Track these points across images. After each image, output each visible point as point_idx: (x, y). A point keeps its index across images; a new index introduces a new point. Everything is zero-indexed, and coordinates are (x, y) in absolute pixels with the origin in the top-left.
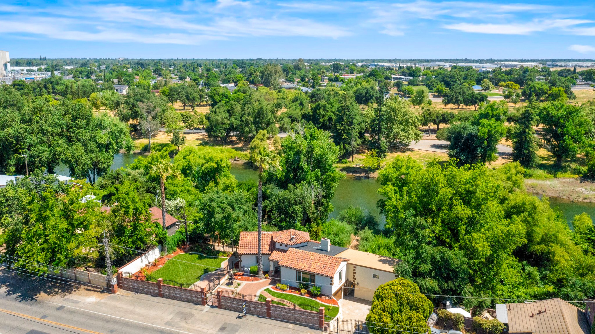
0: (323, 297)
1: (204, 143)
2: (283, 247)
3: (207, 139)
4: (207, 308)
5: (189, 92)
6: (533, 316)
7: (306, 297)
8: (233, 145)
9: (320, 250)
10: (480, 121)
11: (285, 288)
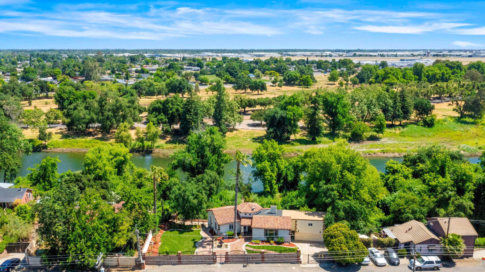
0: (285, 243)
1: (65, 136)
2: (248, 215)
3: (66, 132)
4: (218, 265)
5: (23, 89)
6: (406, 232)
7: (275, 245)
8: (93, 136)
9: (270, 213)
10: (287, 107)
11: (259, 242)
